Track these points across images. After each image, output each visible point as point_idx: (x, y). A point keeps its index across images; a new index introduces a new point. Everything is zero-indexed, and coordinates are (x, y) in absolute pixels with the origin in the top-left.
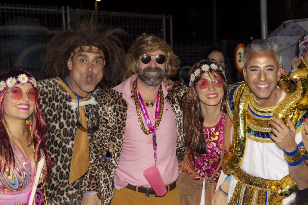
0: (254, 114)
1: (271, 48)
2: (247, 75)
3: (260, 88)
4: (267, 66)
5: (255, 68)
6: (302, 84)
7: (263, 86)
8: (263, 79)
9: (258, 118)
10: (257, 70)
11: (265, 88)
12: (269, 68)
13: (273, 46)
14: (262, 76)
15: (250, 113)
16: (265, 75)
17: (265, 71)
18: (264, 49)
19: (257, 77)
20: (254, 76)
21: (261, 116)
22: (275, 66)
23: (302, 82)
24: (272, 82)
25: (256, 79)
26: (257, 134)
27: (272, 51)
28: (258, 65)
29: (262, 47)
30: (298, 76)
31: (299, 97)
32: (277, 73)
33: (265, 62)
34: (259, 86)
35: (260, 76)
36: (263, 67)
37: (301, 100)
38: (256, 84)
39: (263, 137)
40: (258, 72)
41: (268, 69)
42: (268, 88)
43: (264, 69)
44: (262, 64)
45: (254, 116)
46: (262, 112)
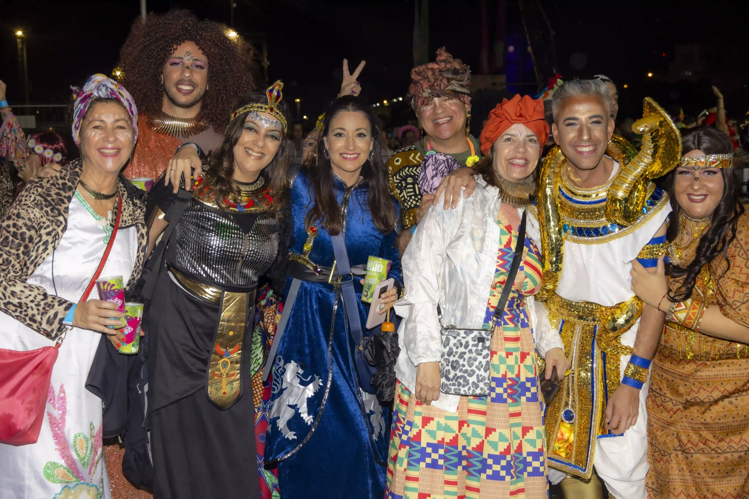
0: (571, 200)
1: (596, 89)
2: (560, 133)
3: (581, 153)
4: (591, 118)
5: (572, 121)
6: (652, 139)
7: (586, 149)
8: (585, 138)
9: (577, 206)
10: (576, 125)
11: (589, 152)
12: (595, 119)
13: (599, 85)
14: (585, 131)
15: (563, 198)
16: (589, 130)
17: (589, 125)
18: (585, 90)
19: (576, 134)
20: (571, 134)
21: (584, 203)
22: (604, 118)
23: (652, 135)
24: (600, 141)
25: (574, 138)
26: (580, 232)
27: (598, 93)
28: (577, 116)
29: (581, 87)
30: (646, 126)
31: (647, 160)
32: (607, 129)
33: (588, 111)
34: (580, 149)
35: (580, 132)
36: (586, 119)
37: (651, 164)
38: (575, 147)
39: (589, 235)
40: (578, 126)
41: (594, 122)
42: (594, 151)
43: (587, 122)
44: (584, 114)
45: (570, 203)
46: (585, 196)
